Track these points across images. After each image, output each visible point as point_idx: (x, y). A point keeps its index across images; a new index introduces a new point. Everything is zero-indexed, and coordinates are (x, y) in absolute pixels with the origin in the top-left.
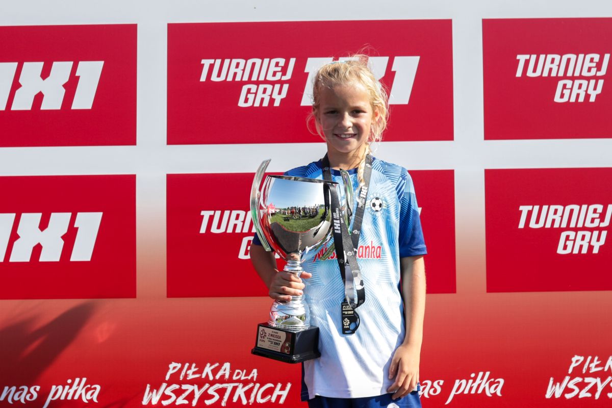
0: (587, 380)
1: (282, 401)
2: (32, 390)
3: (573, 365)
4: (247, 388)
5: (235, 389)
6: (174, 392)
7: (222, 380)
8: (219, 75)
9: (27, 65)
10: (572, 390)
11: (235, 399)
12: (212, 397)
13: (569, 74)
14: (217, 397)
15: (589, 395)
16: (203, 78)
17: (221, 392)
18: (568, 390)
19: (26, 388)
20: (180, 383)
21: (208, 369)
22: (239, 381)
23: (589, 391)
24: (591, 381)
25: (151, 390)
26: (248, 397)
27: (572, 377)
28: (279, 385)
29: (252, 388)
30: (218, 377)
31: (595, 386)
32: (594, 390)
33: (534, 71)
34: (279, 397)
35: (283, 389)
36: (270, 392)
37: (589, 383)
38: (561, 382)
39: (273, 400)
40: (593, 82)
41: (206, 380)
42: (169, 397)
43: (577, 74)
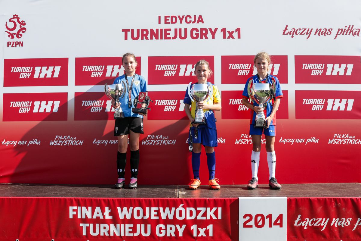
0: (245, 140)
1: (174, 144)
2: (116, 141)
3: (242, 136)
4: (166, 141)
5: (163, 141)
6: (149, 141)
7: (160, 139)
8: (160, 69)
9: (115, 66)
10: (241, 142)
11: (163, 143)
12: (158, 143)
13: (242, 69)
14: (159, 143)
15: (245, 143)
16: (156, 69)
17: (160, 142)
18: (240, 142)
19: (115, 141)
20: (151, 140)
21: (157, 136)
22: (164, 139)
23: (245, 142)
24: (246, 140)
25: (144, 141)
26: (166, 143)
27: (241, 139)
28: (173, 140)
29: (167, 141)
30: (159, 138)
31: (247, 142)
32: (246, 142)
33: (233, 68)
34: (173, 143)
35: (174, 141)
36: (171, 142)
37: (245, 141)
38: (239, 140)
39: (172, 143)
40: (247, 71)
41: (157, 139)
42: (148, 143)
43: (243, 69)
